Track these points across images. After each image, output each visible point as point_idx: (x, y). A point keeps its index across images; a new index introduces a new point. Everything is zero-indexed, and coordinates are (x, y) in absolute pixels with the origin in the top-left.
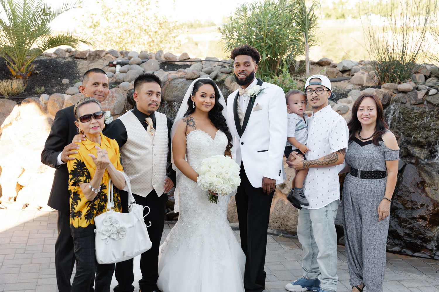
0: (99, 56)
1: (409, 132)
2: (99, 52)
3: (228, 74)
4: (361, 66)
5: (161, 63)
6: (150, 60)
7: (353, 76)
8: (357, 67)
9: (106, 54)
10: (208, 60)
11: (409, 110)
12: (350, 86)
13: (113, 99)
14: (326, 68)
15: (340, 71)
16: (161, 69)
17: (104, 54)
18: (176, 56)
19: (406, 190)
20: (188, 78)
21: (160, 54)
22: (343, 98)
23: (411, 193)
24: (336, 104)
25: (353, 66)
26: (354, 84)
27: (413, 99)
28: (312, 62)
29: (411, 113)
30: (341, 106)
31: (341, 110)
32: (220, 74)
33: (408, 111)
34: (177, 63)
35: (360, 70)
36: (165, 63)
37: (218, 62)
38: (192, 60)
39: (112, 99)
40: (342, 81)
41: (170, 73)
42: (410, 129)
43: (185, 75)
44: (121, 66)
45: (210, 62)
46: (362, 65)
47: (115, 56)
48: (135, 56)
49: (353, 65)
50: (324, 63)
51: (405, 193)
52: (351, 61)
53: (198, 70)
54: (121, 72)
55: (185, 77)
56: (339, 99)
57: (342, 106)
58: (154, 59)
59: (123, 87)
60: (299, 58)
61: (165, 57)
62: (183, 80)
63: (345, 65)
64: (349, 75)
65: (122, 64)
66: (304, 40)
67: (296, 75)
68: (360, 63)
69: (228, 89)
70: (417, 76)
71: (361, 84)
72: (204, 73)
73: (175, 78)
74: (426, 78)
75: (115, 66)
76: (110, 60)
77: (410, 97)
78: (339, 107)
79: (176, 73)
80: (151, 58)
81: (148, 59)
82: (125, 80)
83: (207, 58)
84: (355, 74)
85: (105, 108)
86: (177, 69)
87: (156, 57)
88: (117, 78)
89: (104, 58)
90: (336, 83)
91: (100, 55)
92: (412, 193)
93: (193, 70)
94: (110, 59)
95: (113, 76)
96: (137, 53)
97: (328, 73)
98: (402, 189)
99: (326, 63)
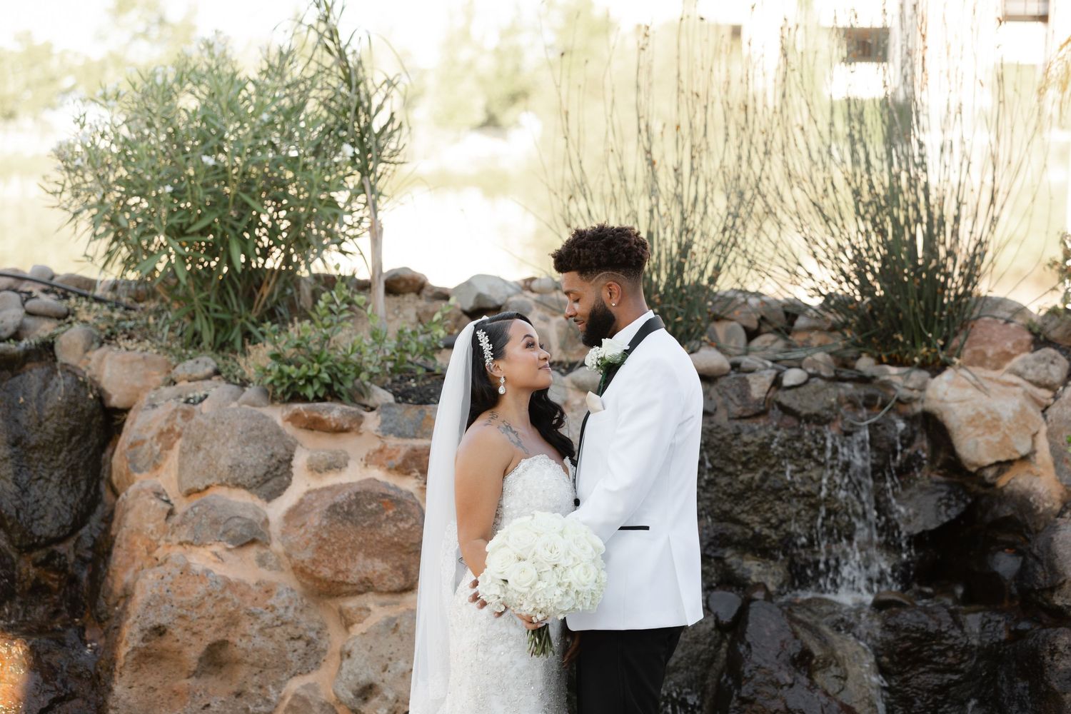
1: (727, 507)
3: (58, 318)
4: (528, 293)
8: (522, 298)
11: (725, 434)
14: (411, 306)
15: (465, 313)
19: (768, 678)
23: (782, 687)
25: (509, 296)
27: (736, 400)
29: (734, 443)
33: (723, 439)
35: (534, 308)
42: (730, 495)
46: (533, 291)
49: (510, 291)
50: (402, 285)
51: (765, 689)
52: (501, 280)
63: (484, 290)
68: (527, 285)
69: (75, 375)
70: (720, 329)
74: (751, 335)
77: (726, 394)
92: (785, 688)
98: (752, 677)
99: (411, 283)
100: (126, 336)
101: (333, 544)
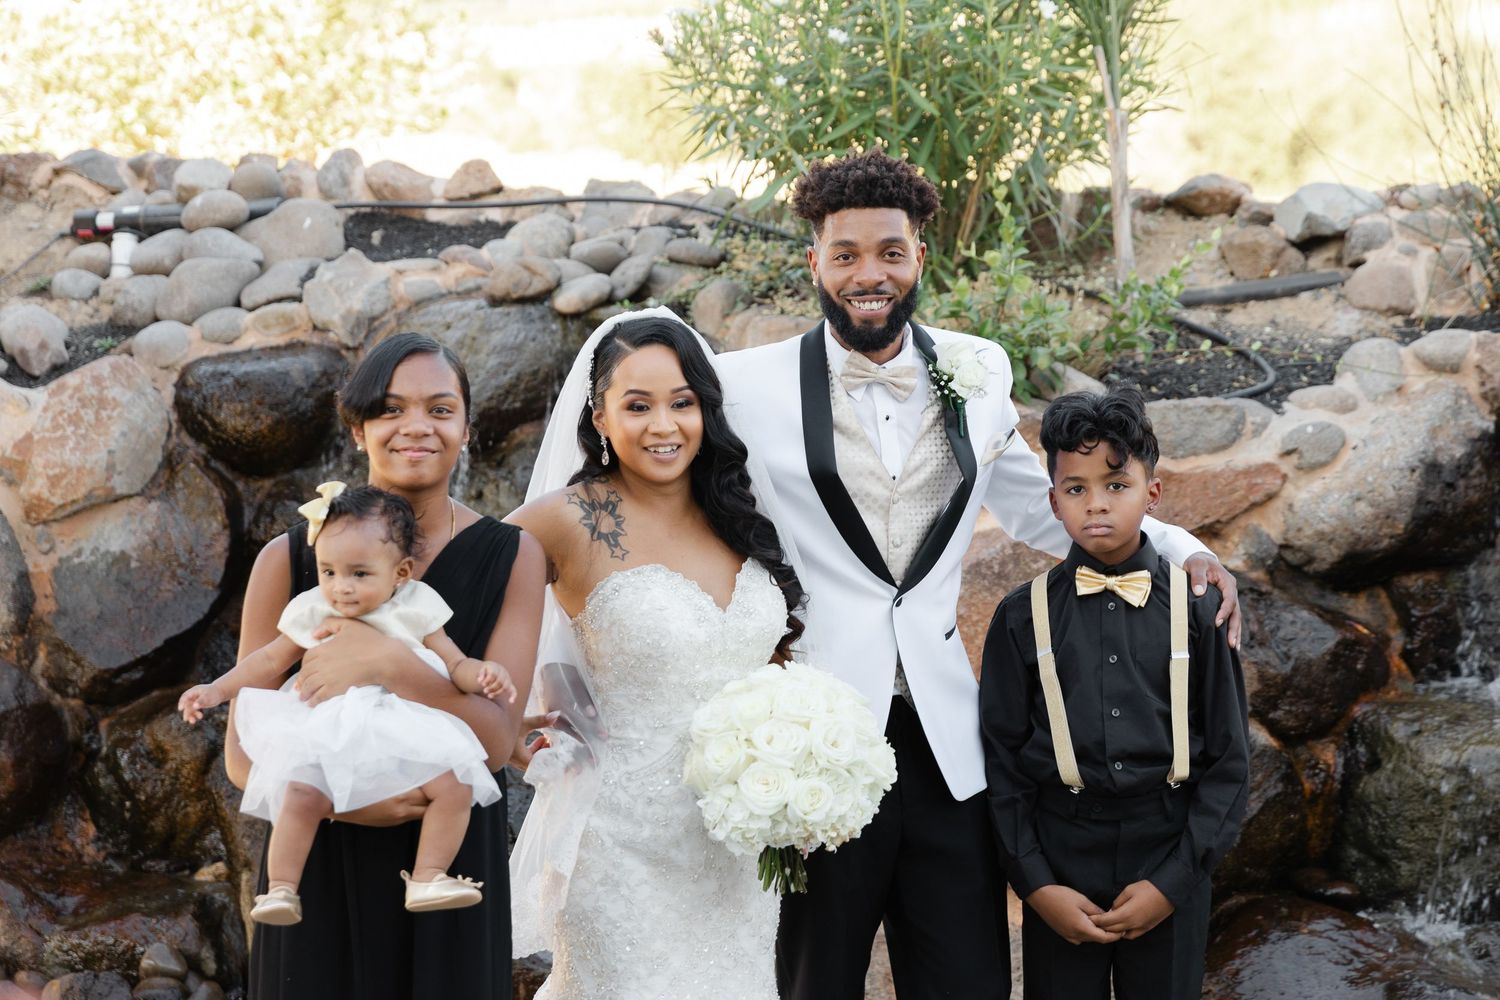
0: (18, 185)
2: (16, 165)
3: (706, 266)
4: (1397, 214)
5: (352, 218)
6: (290, 203)
7: (1356, 264)
8: (1380, 219)
9: (57, 172)
10: (598, 195)
12: (1348, 317)
13: (104, 414)
14: (1217, 230)
15: (1294, 244)
16: (352, 251)
17: (42, 173)
18: (432, 180)
20: (499, 293)
21: (347, 168)
22: (1310, 384)
24: (1275, 416)
25: (1356, 217)
26: (1364, 309)
28: (1143, 199)
30: (1301, 430)
31: (1303, 448)
32: (666, 272)
34: (433, 216)
35: (1396, 234)
36: (372, 214)
37: (650, 207)
38: (515, 199)
39: (97, 413)
40: (1305, 296)
41: (400, 272)
43: (480, 281)
44: (141, 240)
45: (613, 205)
46: (1402, 207)
47: (105, 182)
48: (214, 184)
49: (1359, 207)
50: (1205, 202)
52: (1348, 190)
53: (550, 250)
54: (141, 270)
55: (478, 288)
56: (1290, 390)
57: (1310, 429)
58: (312, 195)
59: (156, 351)
60: (1074, 179)
61: (370, 186)
62: (471, 305)
63: (1316, 208)
64: (1339, 261)
65: (144, 228)
66: (1097, 82)
67: (1065, 268)
68: (1394, 197)
71: (1403, 307)
72: (581, 268)
73: (427, 295)
75: (105, 236)
76: (77, 206)
78: (1291, 433)
79: (435, 269)
80: (296, 192)
81: (282, 196)
82: (161, 311)
83: (594, 184)
84: (1371, 257)
85: (63, 465)
86: (439, 247)
87: (326, 186)
88: (120, 300)
89: (44, 193)
90: (1270, 304)
91: (25, 181)
93: (521, 254)
94: (80, 200)
95: (96, 292)
96: (219, 165)
97: (1231, 256)
99: (1218, 198)
100: (789, 291)
101: (975, 624)
